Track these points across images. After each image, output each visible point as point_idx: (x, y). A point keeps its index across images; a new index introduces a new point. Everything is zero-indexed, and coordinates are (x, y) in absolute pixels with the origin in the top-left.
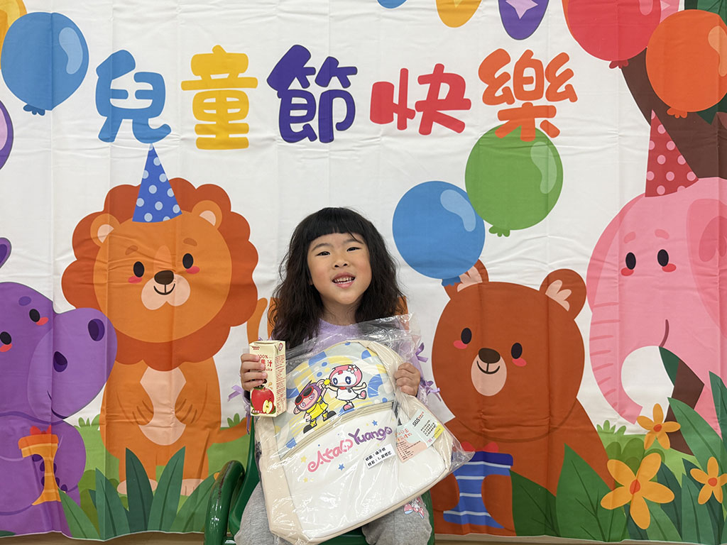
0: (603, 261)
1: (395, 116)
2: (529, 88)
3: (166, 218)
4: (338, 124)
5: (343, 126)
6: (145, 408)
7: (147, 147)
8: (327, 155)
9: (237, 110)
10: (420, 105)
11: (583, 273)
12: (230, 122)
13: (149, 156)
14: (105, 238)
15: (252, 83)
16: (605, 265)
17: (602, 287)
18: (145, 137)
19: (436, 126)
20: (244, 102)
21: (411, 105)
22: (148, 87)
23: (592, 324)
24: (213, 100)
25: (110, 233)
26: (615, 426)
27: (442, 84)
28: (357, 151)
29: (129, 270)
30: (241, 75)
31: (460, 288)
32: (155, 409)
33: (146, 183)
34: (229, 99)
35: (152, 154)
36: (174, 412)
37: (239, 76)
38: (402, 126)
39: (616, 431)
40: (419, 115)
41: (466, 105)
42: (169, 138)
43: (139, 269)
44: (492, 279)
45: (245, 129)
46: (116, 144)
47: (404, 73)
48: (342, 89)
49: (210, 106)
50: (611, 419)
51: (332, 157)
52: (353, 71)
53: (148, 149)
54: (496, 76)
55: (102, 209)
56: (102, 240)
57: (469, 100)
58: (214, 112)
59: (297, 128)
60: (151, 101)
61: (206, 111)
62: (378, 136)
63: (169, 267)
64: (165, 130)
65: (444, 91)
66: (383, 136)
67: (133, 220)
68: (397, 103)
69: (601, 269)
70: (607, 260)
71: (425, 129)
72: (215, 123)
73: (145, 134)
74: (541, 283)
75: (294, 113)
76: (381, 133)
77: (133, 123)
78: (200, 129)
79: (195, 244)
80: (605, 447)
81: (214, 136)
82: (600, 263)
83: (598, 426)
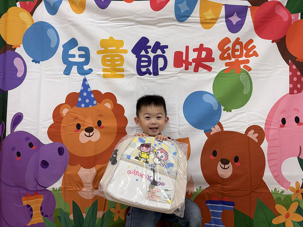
0: (271, 122)
1: (184, 65)
2: (237, 53)
3: (90, 106)
4: (160, 68)
5: (163, 69)
6: (80, 184)
7: (83, 77)
8: (156, 81)
9: (120, 62)
10: (194, 60)
11: (263, 127)
12: (116, 67)
13: (83, 80)
14: (65, 114)
15: (126, 51)
16: (272, 123)
17: (271, 132)
18: (82, 73)
19: (200, 69)
20: (122, 59)
21: (190, 60)
22: (83, 53)
23: (268, 148)
24: (109, 58)
25: (68, 112)
26: (279, 190)
27: (203, 52)
28: (168, 79)
29: (75, 127)
30: (121, 48)
31: (212, 133)
32: (84, 185)
33: (82, 91)
34: (116, 58)
35: (85, 80)
36: (92, 186)
37: (120, 49)
38: (187, 68)
39: (279, 193)
40: (194, 64)
41: (213, 60)
42: (92, 74)
43: (78, 126)
44: (225, 129)
45: (123, 70)
46: (70, 76)
47: (187, 48)
48: (162, 54)
49: (108, 61)
50: (277, 188)
51: (158, 82)
52: (166, 47)
53: (83, 78)
54: (225, 48)
55: (64, 102)
56: (64, 115)
57: (214, 58)
58: (110, 63)
59: (144, 70)
60: (85, 58)
61: (106, 63)
62: (177, 73)
63: (92, 126)
64: (91, 70)
65: (204, 54)
66: (179, 73)
67: (77, 107)
68: (185, 60)
69: (271, 125)
70: (273, 121)
71: (196, 70)
72: (110, 68)
73: (82, 72)
74: (245, 131)
75: (142, 64)
76: (178, 72)
77: (77, 67)
78: (104, 70)
79: (102, 116)
80: (275, 199)
81: (110, 73)
82: (270, 122)
83: (272, 190)
